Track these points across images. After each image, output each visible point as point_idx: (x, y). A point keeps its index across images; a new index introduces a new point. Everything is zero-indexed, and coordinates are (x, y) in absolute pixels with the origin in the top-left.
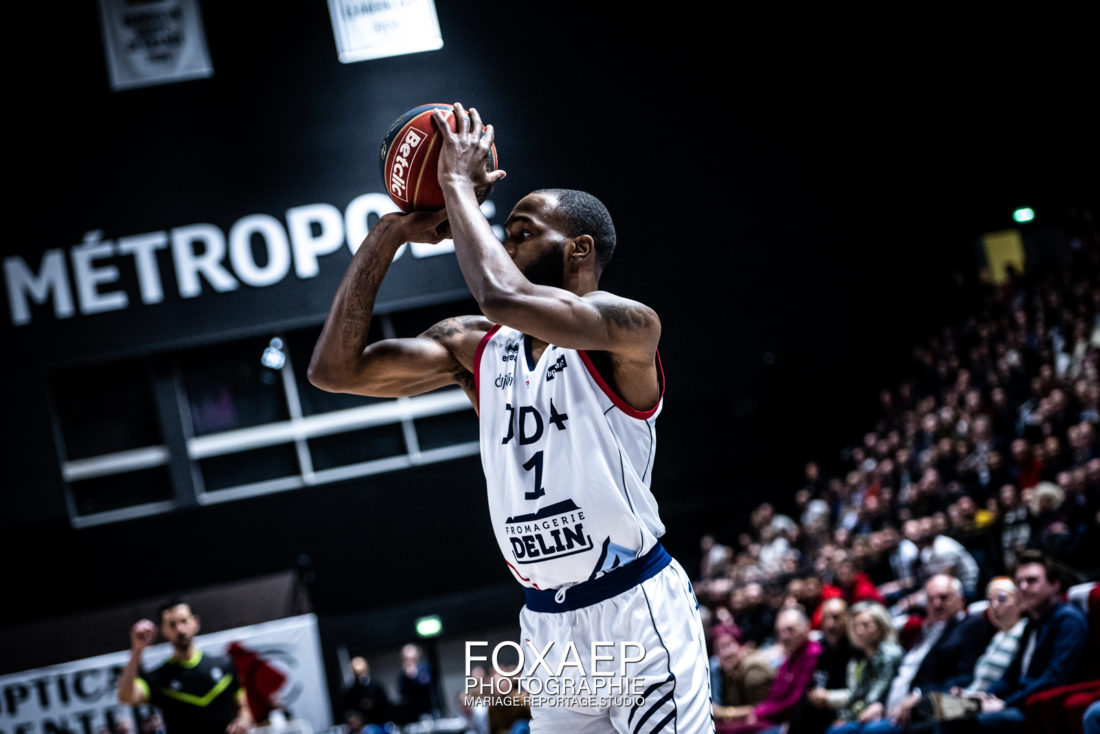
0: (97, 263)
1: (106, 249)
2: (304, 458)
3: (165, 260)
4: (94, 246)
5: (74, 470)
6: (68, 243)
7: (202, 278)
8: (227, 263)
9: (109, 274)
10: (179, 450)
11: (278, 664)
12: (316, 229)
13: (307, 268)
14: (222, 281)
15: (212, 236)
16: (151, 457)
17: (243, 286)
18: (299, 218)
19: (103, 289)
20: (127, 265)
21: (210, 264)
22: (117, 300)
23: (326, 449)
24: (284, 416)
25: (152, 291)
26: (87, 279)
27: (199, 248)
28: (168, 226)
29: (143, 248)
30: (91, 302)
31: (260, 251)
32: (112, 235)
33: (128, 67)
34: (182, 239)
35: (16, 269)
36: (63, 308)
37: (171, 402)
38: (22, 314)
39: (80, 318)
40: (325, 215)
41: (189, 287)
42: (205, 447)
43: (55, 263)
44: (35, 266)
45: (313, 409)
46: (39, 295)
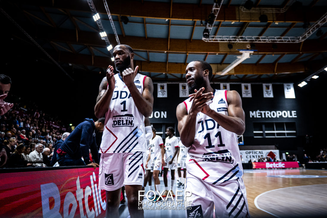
0: (259, 113)
1: (259, 112)
2: (276, 135)
3: (265, 114)
4: (258, 111)
5: (255, 132)
6: (256, 111)
7: (268, 116)
8: (270, 115)
9: (259, 114)
10: (264, 132)
11: (275, 154)
12: (279, 113)
13: (278, 117)
14: (270, 117)
15: (269, 112)
16: (261, 132)
17: (272, 118)
18: (278, 112)
19: (259, 115)
20: (261, 114)
21: (269, 115)
22: (260, 117)
23: (278, 134)
24: (274, 130)
25: (263, 116)
26: (258, 114)
27: (268, 113)
28: (265, 110)
29: (263, 112)
30: (258, 117)
31: (274, 114)
32: (260, 111)
33: (266, 95)
34: (267, 112)
35: (251, 112)
36: (255, 117)
37: (264, 127)
38: (251, 117)
39: (256, 118)
40: (280, 112)
41: (267, 117)
42: (266, 132)
43: (254, 112)
44: (253, 112)
45: (277, 130)
46: (253, 115)
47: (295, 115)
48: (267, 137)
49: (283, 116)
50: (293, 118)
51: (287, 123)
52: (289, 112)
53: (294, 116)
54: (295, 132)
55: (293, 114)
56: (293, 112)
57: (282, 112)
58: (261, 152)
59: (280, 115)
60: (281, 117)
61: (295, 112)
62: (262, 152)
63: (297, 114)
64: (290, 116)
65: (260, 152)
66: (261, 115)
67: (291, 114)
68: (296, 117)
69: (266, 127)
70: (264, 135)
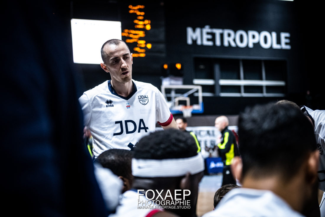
0: (208, 33)
1: (210, 31)
2: (242, 89)
3: (222, 35)
4: (207, 29)
5: (196, 82)
6: (202, 27)
7: (229, 43)
8: (234, 40)
9: (210, 37)
10: (217, 82)
12: (254, 37)
13: (251, 45)
14: (233, 44)
15: (232, 32)
16: (211, 82)
17: (237, 47)
18: (251, 33)
19: (208, 40)
20: (213, 35)
21: (231, 40)
22: (210, 43)
24: (239, 79)
25: (218, 43)
26: (205, 36)
27: (229, 35)
28: (223, 27)
29: (218, 32)
30: (206, 43)
31: (241, 39)
32: (212, 27)
34: (226, 32)
35: (190, 30)
36: (199, 42)
37: (217, 70)
38: (190, 42)
39: (202, 46)
40: (256, 34)
41: (226, 44)
42: (223, 82)
43: (198, 30)
44: (194, 30)
45: (245, 78)
46: (194, 38)
47: (286, 44)
48: (223, 95)
49: (263, 44)
50: (281, 50)
51: (268, 63)
52: (274, 34)
53: (284, 46)
54: (281, 83)
55: (283, 41)
56: (283, 35)
57: (259, 33)
58: (211, 133)
59: (256, 41)
60: (257, 45)
61: (287, 35)
62: (213, 132)
63: (292, 41)
64: (276, 46)
65: (208, 132)
66: (213, 40)
67: (279, 42)
68: (288, 47)
69: (222, 70)
70: (218, 89)
